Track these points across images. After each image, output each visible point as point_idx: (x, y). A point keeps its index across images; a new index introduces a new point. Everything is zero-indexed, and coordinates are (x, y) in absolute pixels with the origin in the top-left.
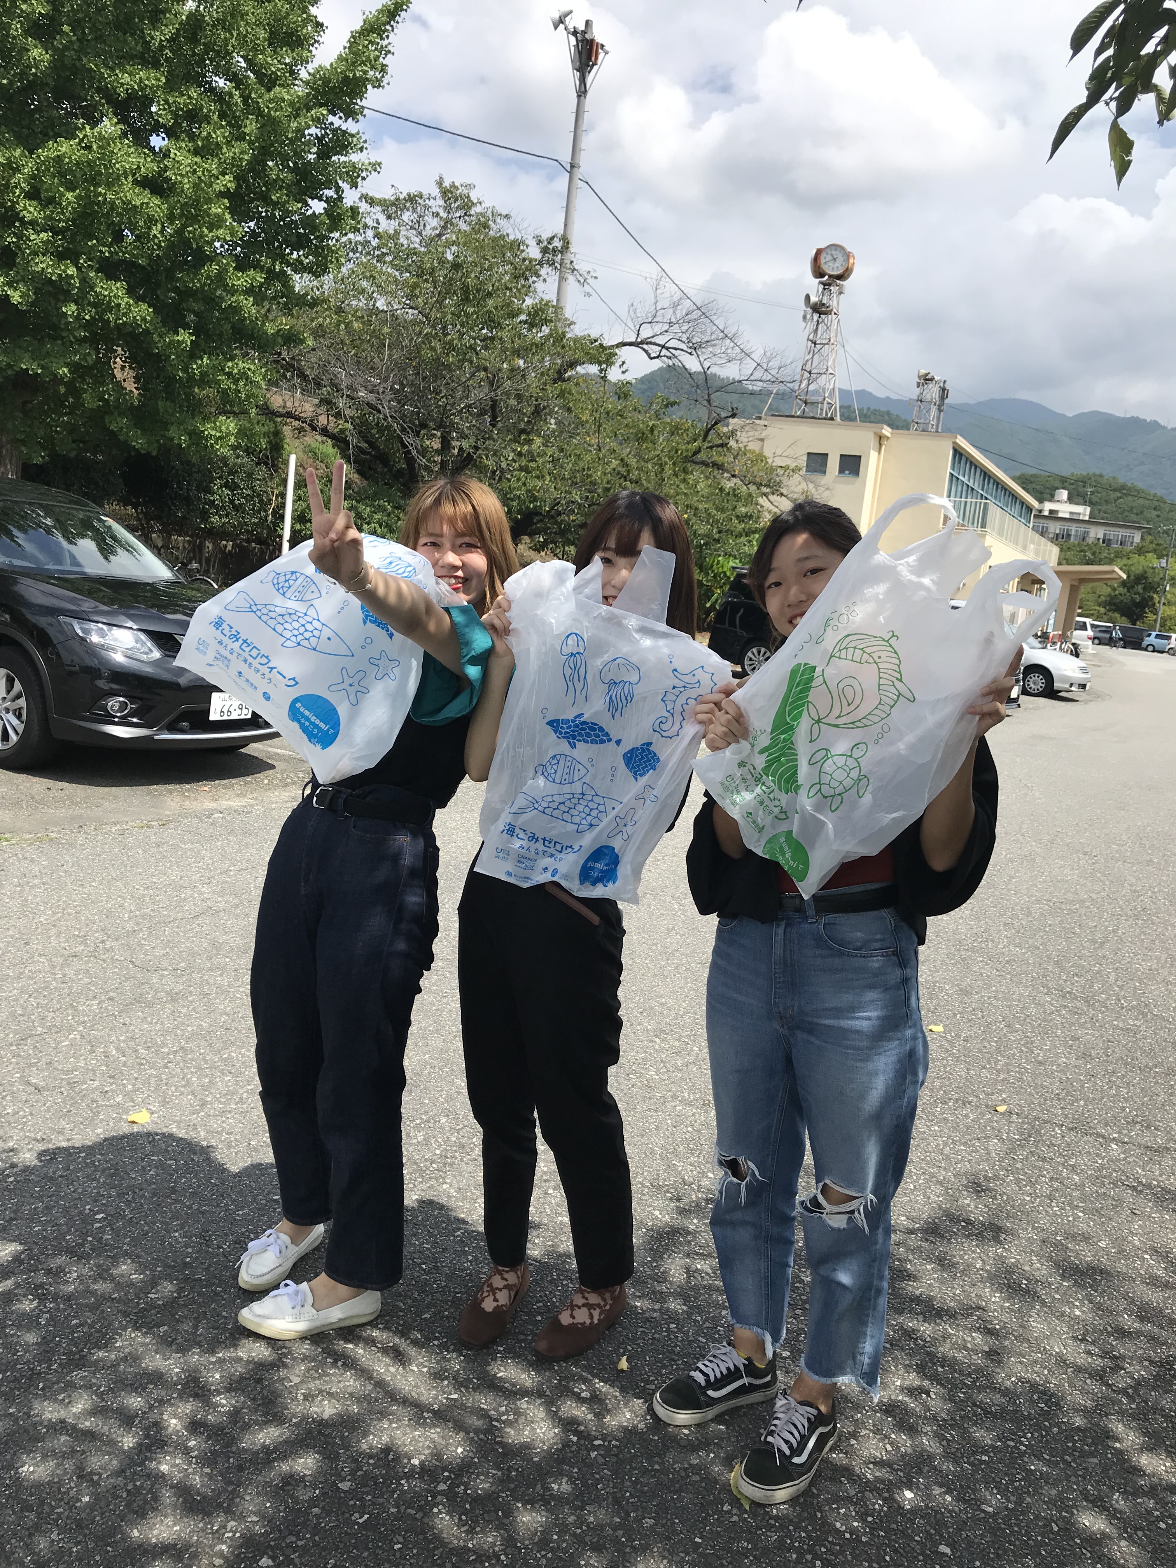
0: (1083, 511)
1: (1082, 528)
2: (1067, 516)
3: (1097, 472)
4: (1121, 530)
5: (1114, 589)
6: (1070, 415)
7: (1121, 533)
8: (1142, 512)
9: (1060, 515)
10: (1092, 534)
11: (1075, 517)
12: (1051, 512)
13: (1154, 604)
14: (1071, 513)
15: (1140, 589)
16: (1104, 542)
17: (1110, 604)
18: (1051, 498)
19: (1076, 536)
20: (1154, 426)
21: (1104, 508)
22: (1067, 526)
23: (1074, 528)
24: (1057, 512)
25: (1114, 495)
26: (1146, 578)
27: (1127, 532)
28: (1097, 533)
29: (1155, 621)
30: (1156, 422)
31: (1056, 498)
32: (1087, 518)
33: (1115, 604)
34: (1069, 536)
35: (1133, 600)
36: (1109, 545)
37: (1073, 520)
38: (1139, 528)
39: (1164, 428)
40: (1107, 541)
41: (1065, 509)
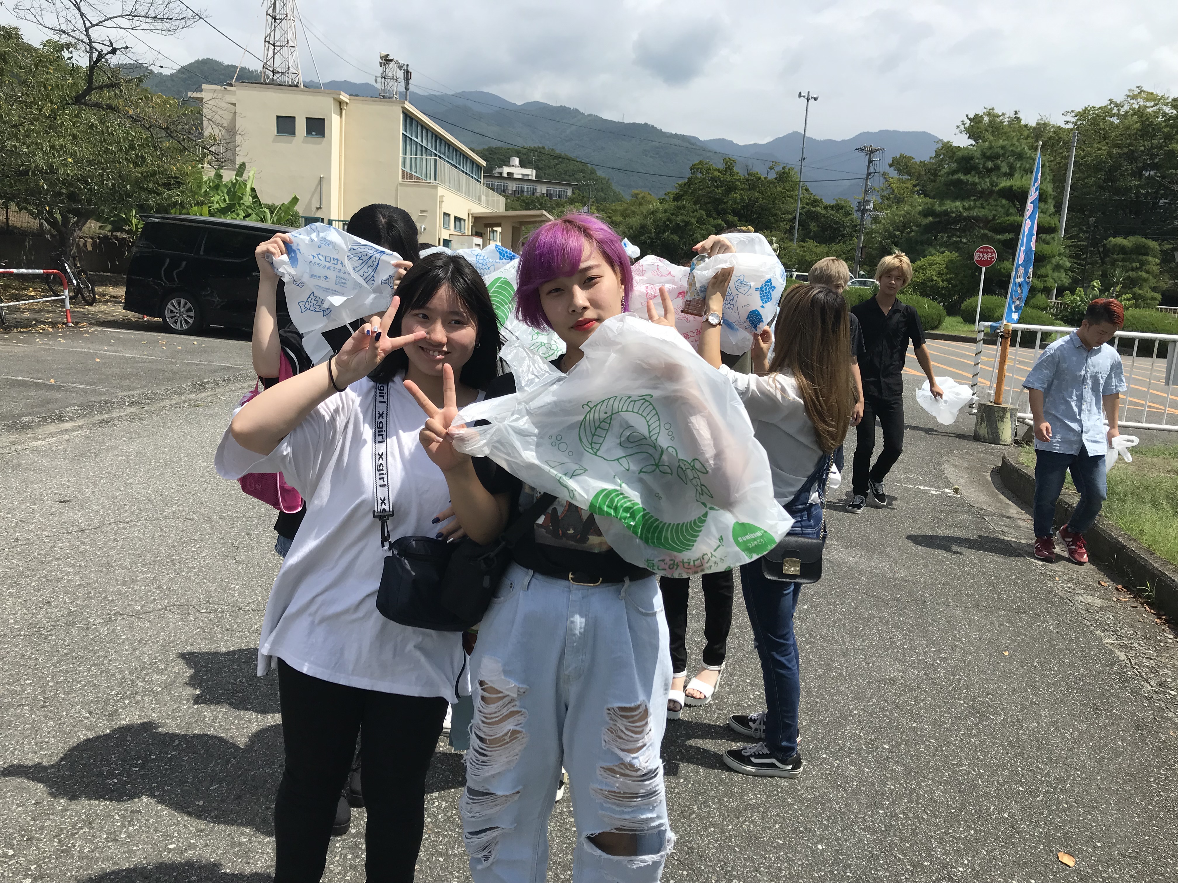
0: (531, 173)
1: (531, 186)
2: (520, 177)
3: (540, 146)
6: (519, 103)
7: (558, 189)
8: (573, 175)
9: (515, 176)
14: (523, 175)
16: (547, 196)
18: (507, 163)
21: (547, 172)
22: (520, 185)
23: (525, 186)
24: (512, 174)
27: (563, 189)
28: (542, 189)
30: (577, 110)
32: (534, 178)
34: (523, 191)
41: (518, 172)
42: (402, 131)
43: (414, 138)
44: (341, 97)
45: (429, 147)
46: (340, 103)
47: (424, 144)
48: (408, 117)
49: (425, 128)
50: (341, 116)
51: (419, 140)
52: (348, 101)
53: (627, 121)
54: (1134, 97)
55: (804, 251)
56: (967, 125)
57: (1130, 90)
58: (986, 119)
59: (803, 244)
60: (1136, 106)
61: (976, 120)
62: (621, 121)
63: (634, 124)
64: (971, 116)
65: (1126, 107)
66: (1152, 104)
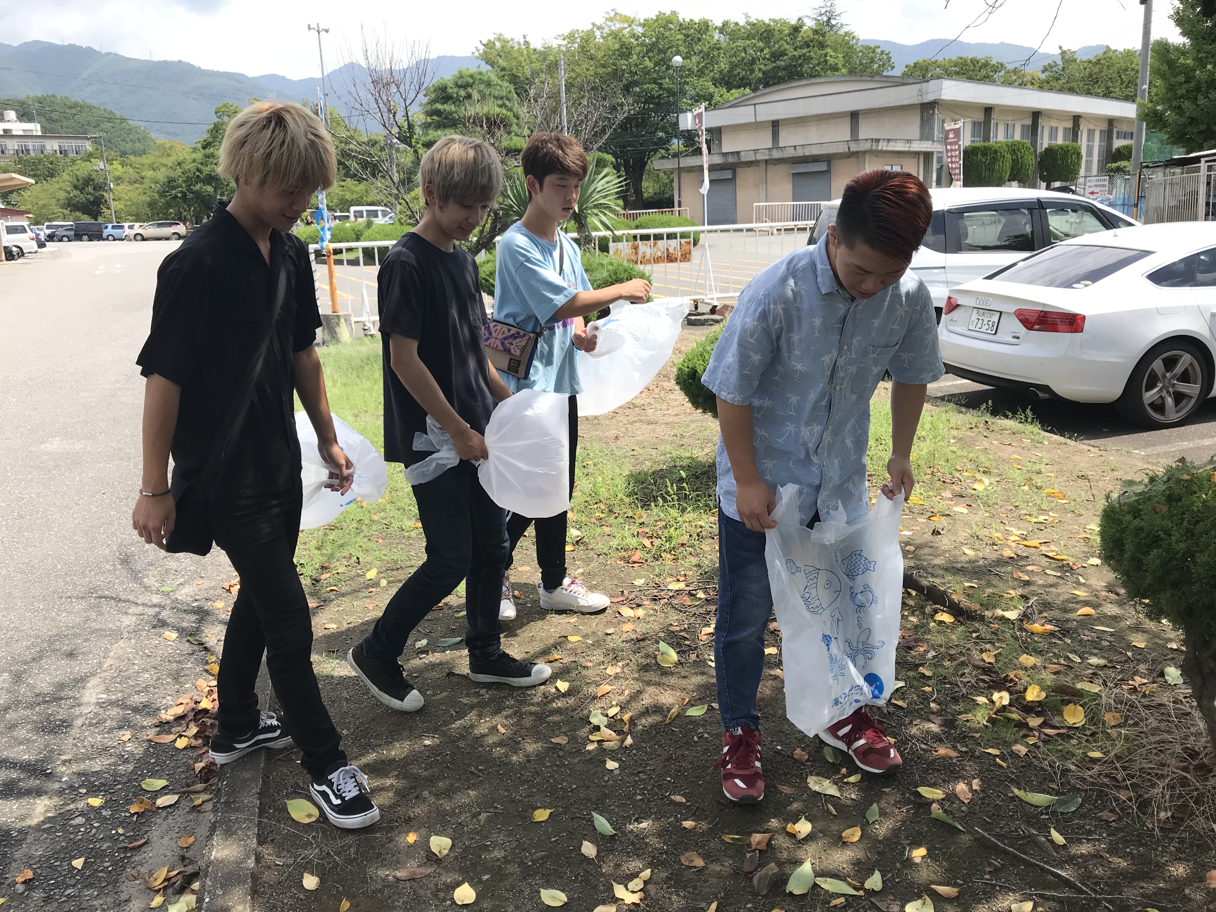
0: (35, 128)
1: (38, 143)
2: (21, 133)
5: (69, 193)
6: (15, 43)
9: (14, 133)
10: (48, 147)
11: (29, 133)
12: (6, 131)
13: (106, 201)
14: (23, 130)
15: (90, 189)
17: (69, 205)
19: (34, 150)
20: (89, 53)
22: (23, 142)
23: (30, 144)
24: (10, 130)
25: (69, 113)
26: (92, 180)
27: (80, 143)
28: (52, 145)
29: (111, 215)
30: (91, 48)
31: (6, 118)
32: (40, 133)
33: (74, 205)
35: (87, 199)
36: (65, 155)
38: (89, 138)
39: (99, 53)
40: (63, 152)
41: (18, 128)
53: (155, 59)
54: (611, 19)
56: (481, 51)
57: (607, 13)
58: (498, 45)
60: (613, 28)
61: (489, 45)
63: (165, 62)
64: (485, 42)
66: (626, 25)
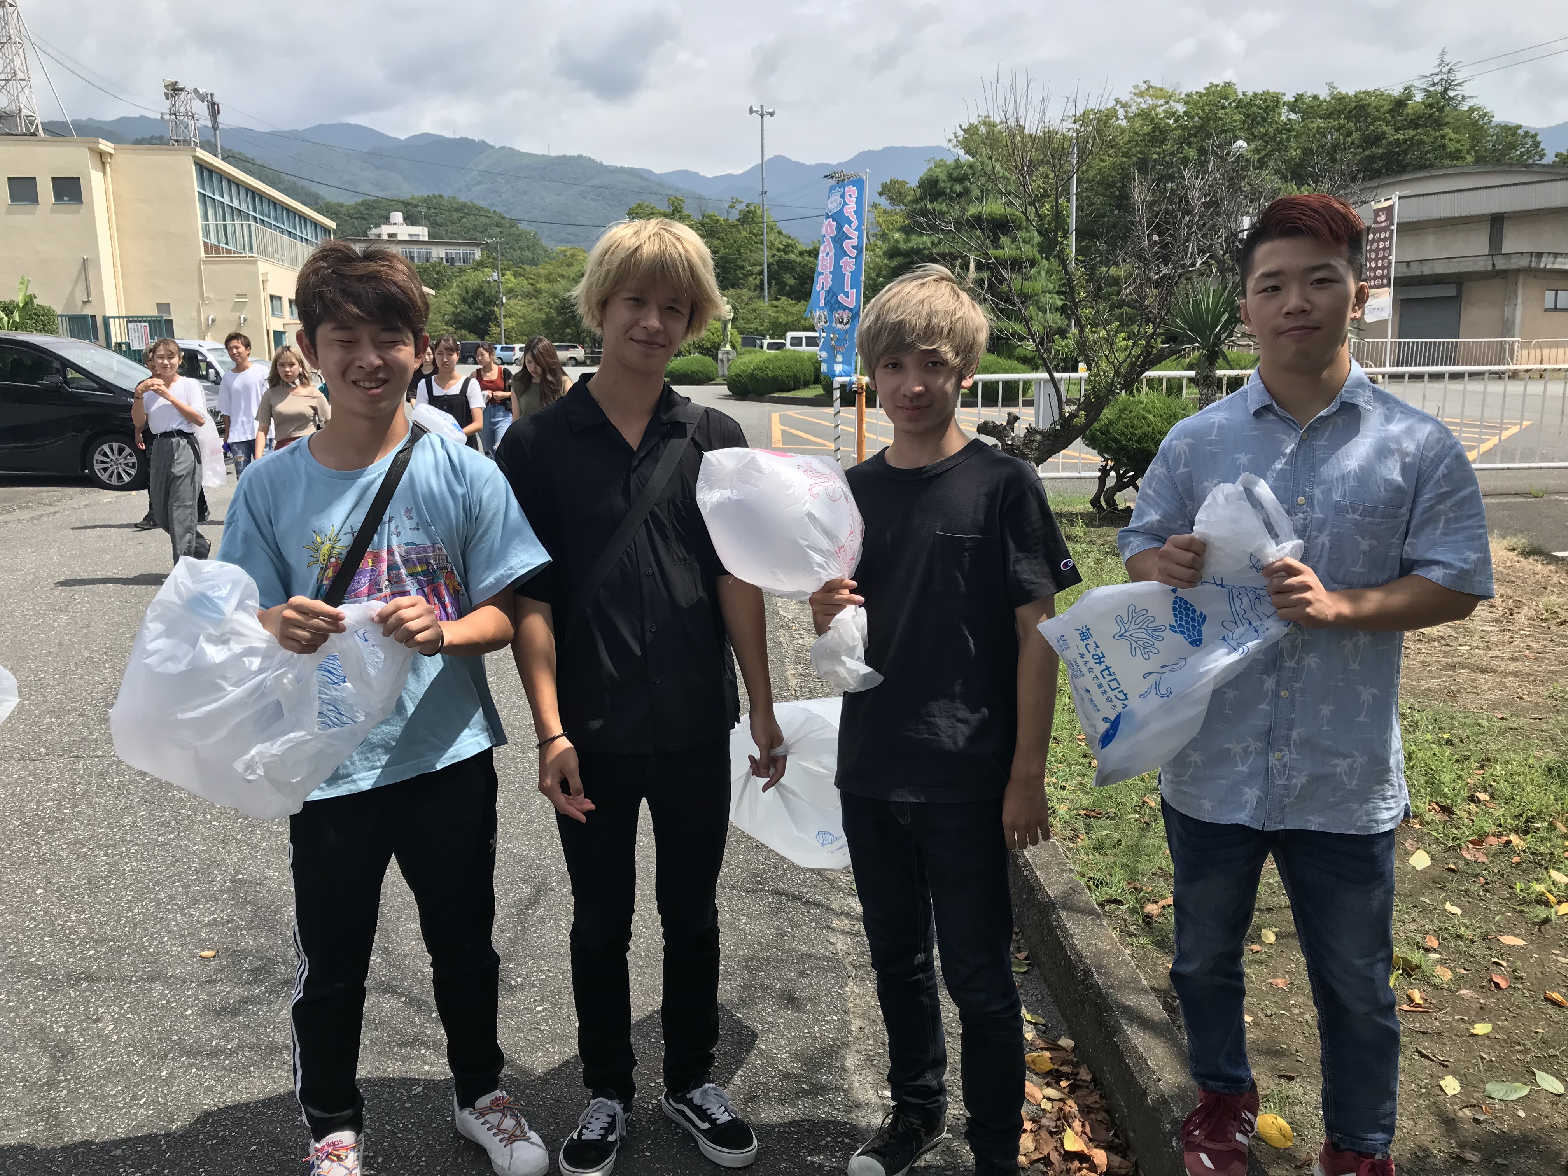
0: (422, 232)
1: (424, 250)
2: (407, 238)
3: (437, 194)
4: (461, 248)
5: (456, 307)
6: (403, 137)
7: (462, 250)
8: (486, 230)
9: (400, 238)
10: (434, 255)
11: (415, 239)
12: (390, 235)
13: (496, 318)
14: (410, 235)
15: (480, 303)
16: (447, 261)
17: (455, 322)
18: (387, 220)
19: (419, 257)
20: (483, 146)
21: (450, 229)
22: (408, 248)
23: (415, 250)
24: (395, 235)
25: (456, 216)
26: (483, 293)
27: (467, 250)
28: (439, 253)
29: (500, 334)
30: (484, 142)
31: (392, 221)
32: (426, 239)
33: (460, 322)
34: (412, 258)
35: (476, 316)
36: (452, 264)
37: (412, 242)
38: (478, 245)
39: (492, 147)
40: (450, 260)
41: (404, 231)
42: (197, 189)
43: (217, 197)
44: (101, 146)
45: (243, 208)
46: (101, 154)
47: (235, 204)
48: (203, 168)
49: (233, 182)
50: (104, 173)
51: (226, 200)
52: (112, 151)
53: (554, 153)
54: (1141, 95)
55: (777, 312)
56: (961, 138)
57: (1135, 87)
58: (983, 129)
59: (776, 303)
60: (1143, 106)
61: (971, 130)
62: (546, 153)
63: (564, 157)
64: (965, 127)
65: (1134, 109)
66: (1162, 102)
